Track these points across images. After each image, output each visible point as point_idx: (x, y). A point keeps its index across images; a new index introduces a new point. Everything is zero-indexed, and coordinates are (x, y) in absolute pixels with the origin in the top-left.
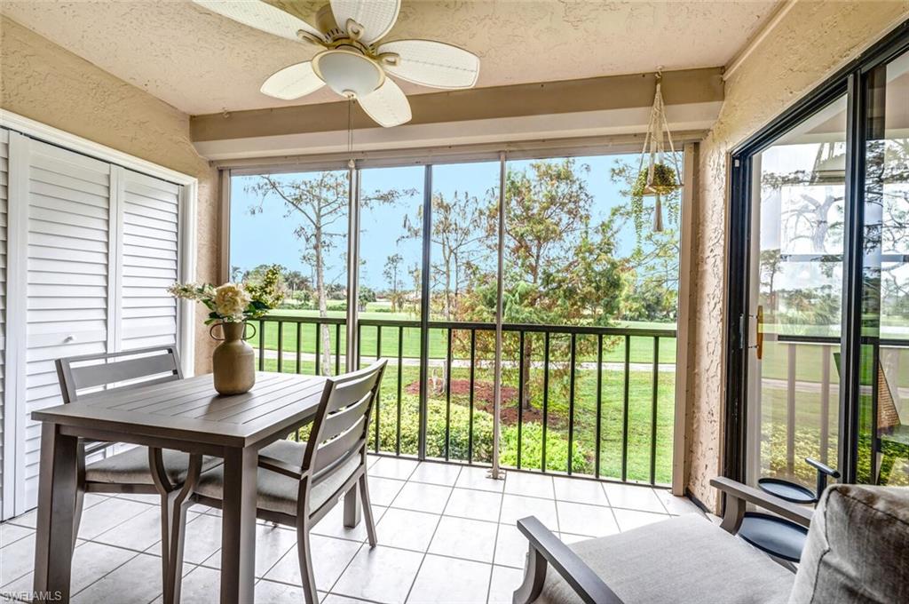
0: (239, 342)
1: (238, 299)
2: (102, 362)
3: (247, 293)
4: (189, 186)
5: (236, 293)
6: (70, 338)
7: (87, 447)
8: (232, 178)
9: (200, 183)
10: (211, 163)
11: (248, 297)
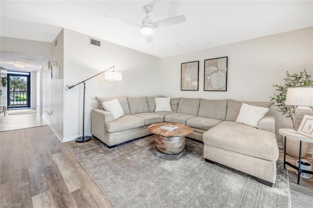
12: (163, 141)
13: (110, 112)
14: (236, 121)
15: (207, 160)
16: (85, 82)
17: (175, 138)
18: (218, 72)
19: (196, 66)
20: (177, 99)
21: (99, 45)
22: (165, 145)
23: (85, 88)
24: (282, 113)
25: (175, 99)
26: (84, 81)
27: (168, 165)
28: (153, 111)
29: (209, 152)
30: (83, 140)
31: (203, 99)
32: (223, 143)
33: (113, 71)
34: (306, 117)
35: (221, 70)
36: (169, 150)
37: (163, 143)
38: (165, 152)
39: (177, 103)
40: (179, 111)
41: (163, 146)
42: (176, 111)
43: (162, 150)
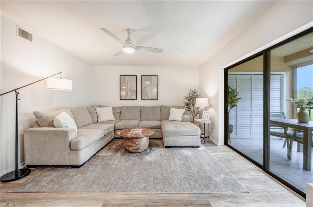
0: (305, 111)
1: (305, 102)
2: (279, 113)
3: (307, 100)
4: (283, 74)
5: (304, 101)
6: (260, 110)
7: (270, 128)
8: (297, 68)
9: (287, 72)
10: (290, 66)
11: (308, 101)
12: (137, 143)
13: (67, 127)
14: (169, 119)
15: (166, 147)
16: (17, 91)
17: (143, 139)
18: (152, 86)
19: (134, 79)
20: (119, 107)
21: (31, 40)
22: (139, 145)
23: (17, 99)
24: (188, 111)
25: (117, 108)
26: (17, 89)
27: (148, 158)
28: (96, 121)
29: (168, 141)
30: (16, 176)
31: (143, 107)
32: (177, 133)
33: (60, 78)
34: (204, 112)
35: (154, 85)
36: (142, 148)
37: (137, 145)
38: (139, 151)
39: (120, 111)
40: (123, 118)
41: (138, 147)
42: (119, 119)
43: (136, 150)
